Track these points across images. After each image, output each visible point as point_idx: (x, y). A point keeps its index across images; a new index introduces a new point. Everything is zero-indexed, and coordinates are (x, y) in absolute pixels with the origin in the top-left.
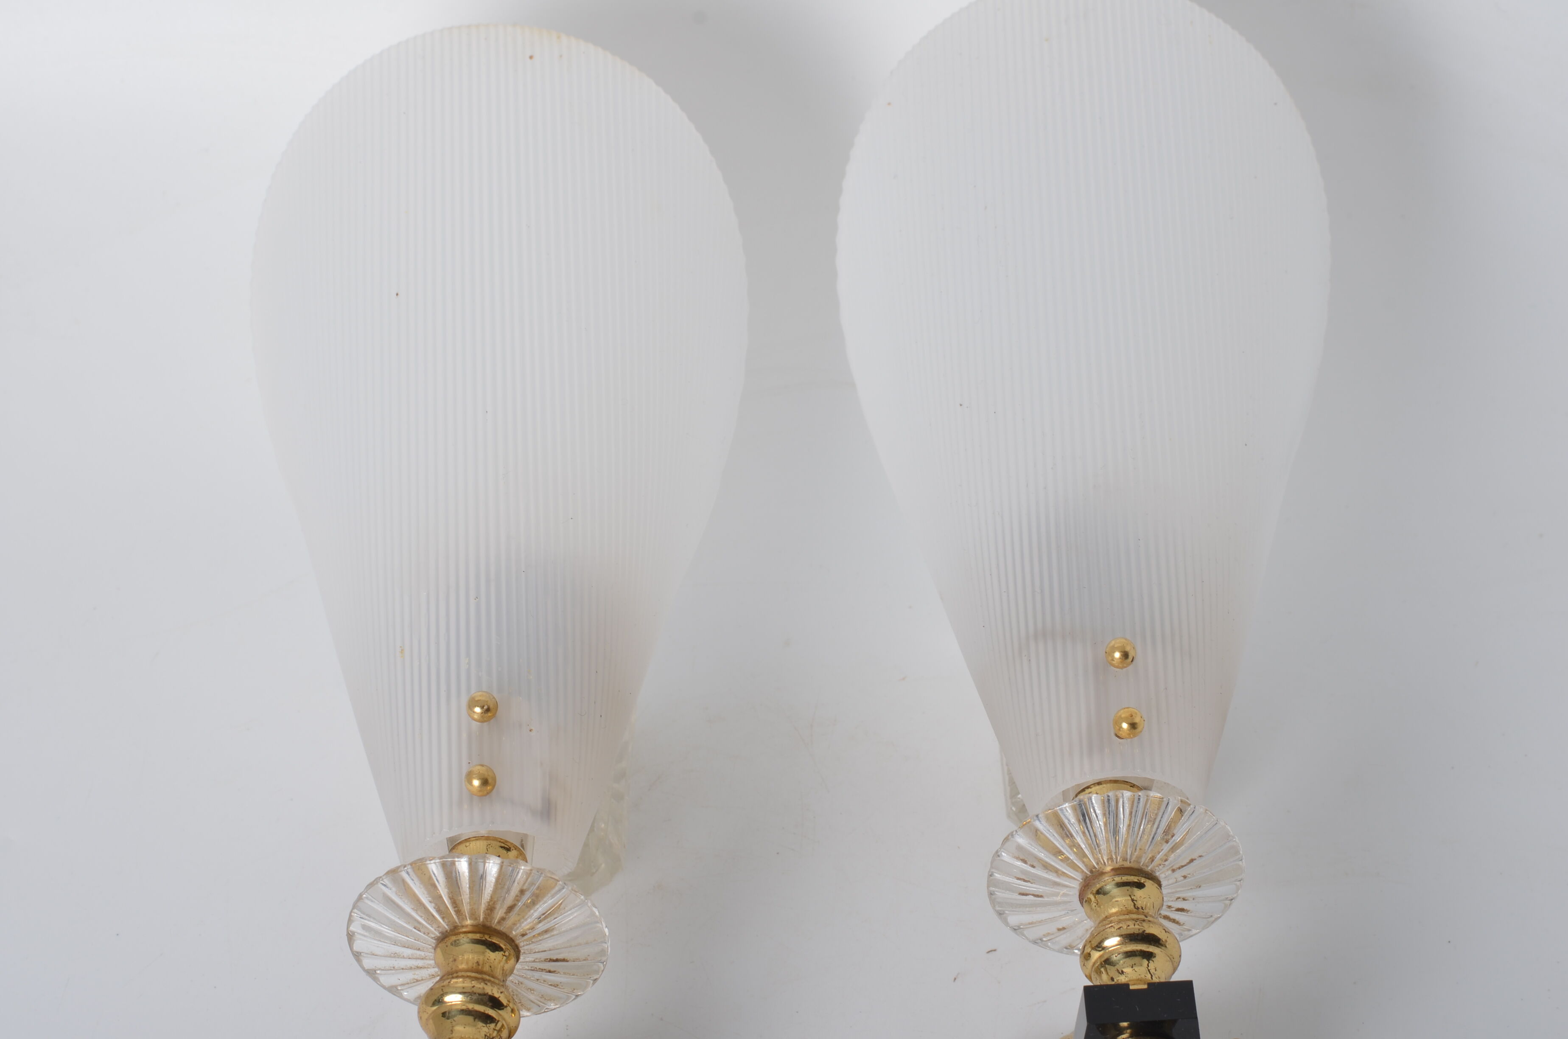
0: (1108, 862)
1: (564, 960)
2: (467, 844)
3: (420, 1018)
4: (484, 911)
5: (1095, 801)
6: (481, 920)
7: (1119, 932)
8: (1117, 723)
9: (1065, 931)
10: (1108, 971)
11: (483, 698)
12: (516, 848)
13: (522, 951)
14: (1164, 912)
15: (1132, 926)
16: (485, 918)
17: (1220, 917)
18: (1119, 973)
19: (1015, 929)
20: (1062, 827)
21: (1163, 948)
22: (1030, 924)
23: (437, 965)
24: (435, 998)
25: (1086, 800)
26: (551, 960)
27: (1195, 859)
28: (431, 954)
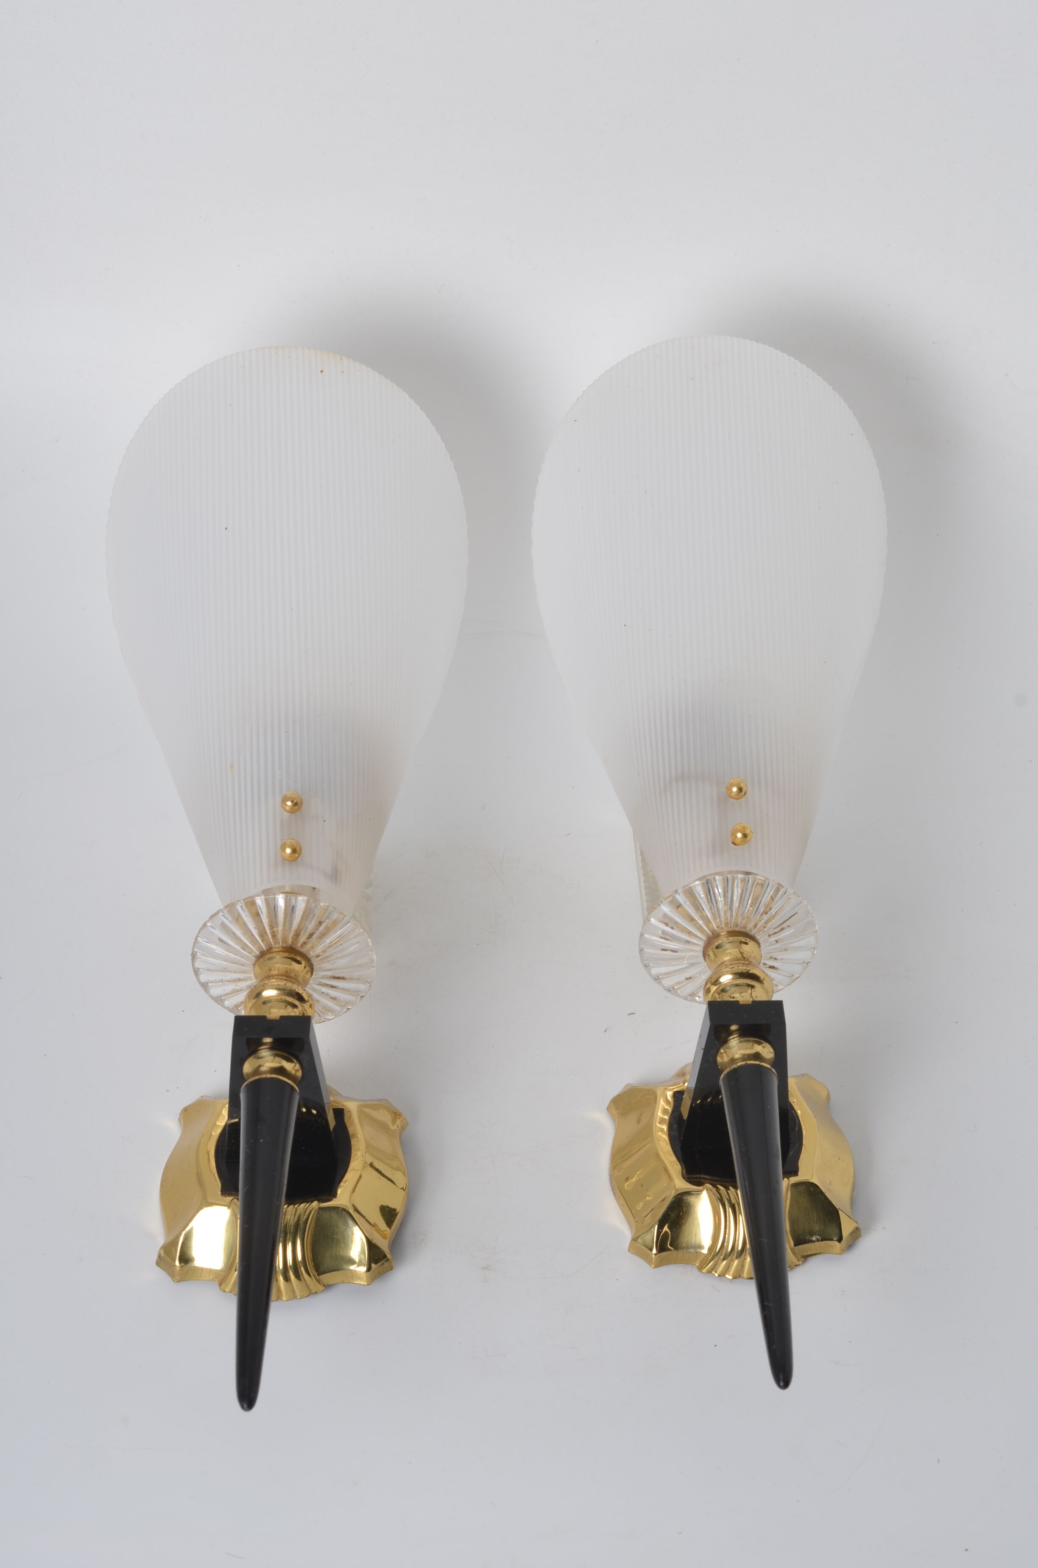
0: (724, 925)
1: (343, 978)
4: (292, 937)
5: (718, 880)
6: (290, 943)
7: (731, 972)
8: (734, 834)
9: (691, 980)
10: (724, 994)
11: (293, 796)
13: (315, 969)
14: (762, 960)
15: (739, 970)
16: (292, 942)
17: (798, 977)
18: (731, 996)
19: (656, 979)
20: (694, 900)
21: (762, 982)
22: (666, 975)
23: (256, 977)
24: (257, 992)
25: (712, 880)
26: (334, 978)
28: (250, 968)
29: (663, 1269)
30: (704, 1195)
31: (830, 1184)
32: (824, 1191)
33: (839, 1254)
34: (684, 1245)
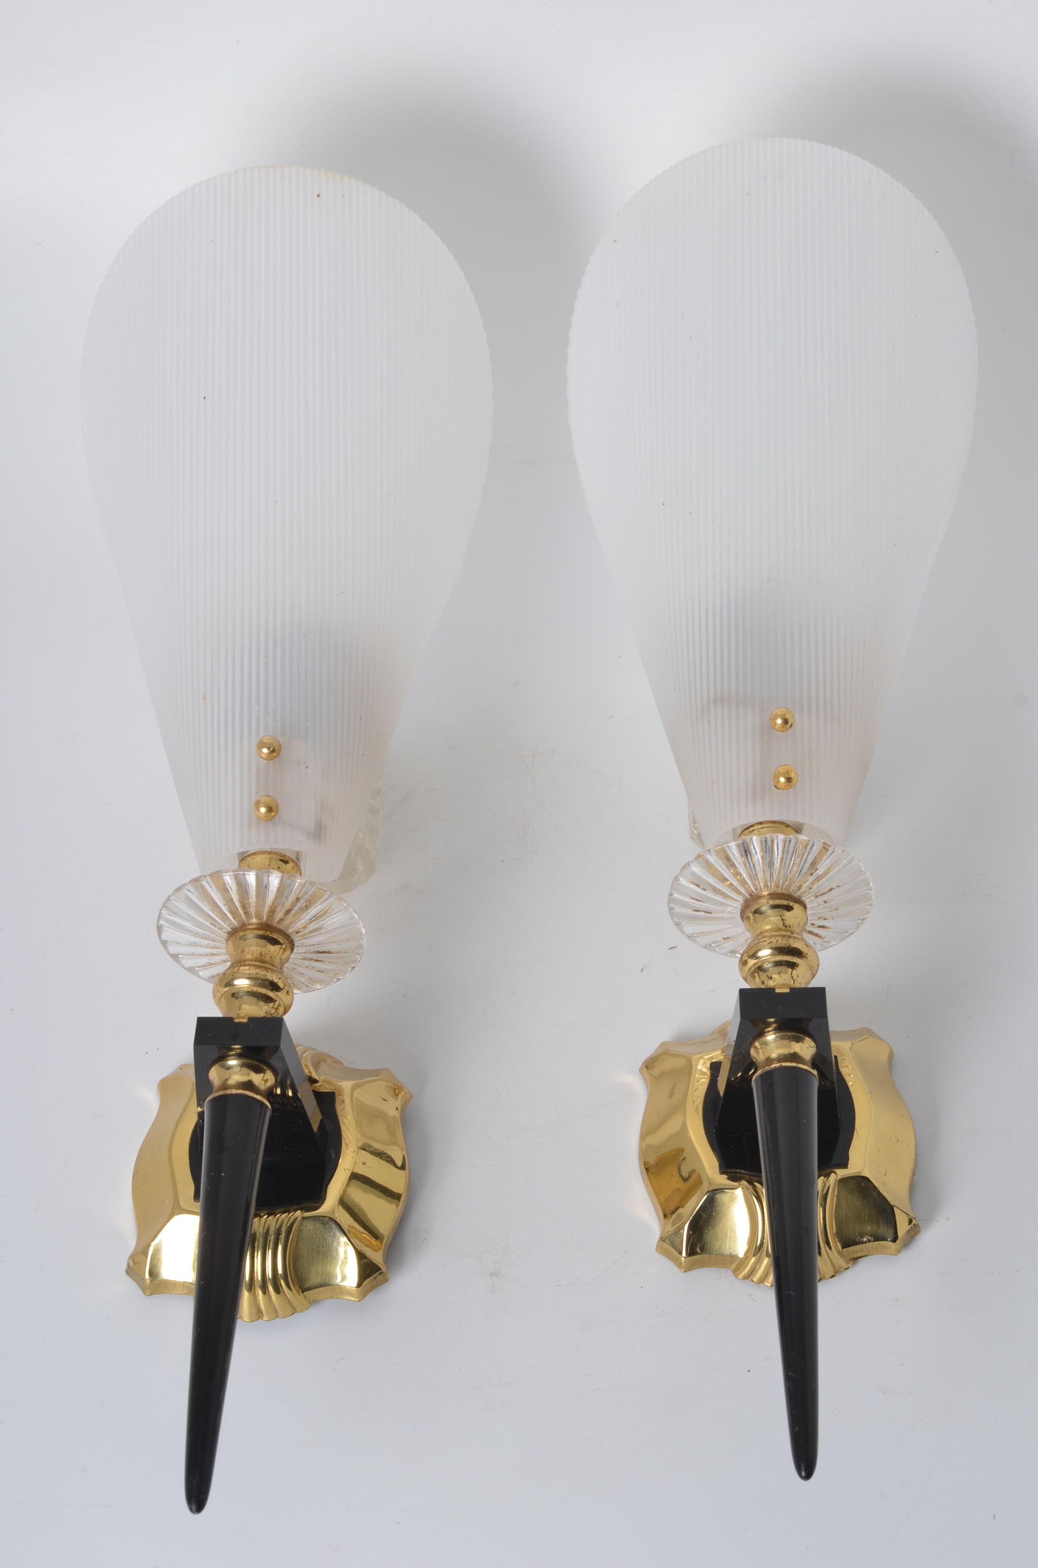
0: (764, 888)
1: (329, 952)
2: (254, 857)
3: (215, 996)
4: (267, 913)
5: (755, 842)
6: (265, 920)
7: (770, 945)
8: (776, 777)
9: (729, 940)
10: (761, 976)
11: (270, 741)
12: (293, 861)
13: (296, 945)
14: (808, 928)
15: (780, 941)
16: (267, 919)
17: (853, 933)
18: (769, 978)
19: (690, 937)
20: (729, 862)
21: (805, 959)
22: (701, 933)
23: (228, 953)
24: (226, 981)
25: (748, 840)
26: (319, 952)
27: (834, 889)
28: (223, 945)
29: (694, 1273)
30: (739, 1192)
31: (885, 1175)
32: (877, 1185)
33: (894, 1255)
34: (717, 1248)
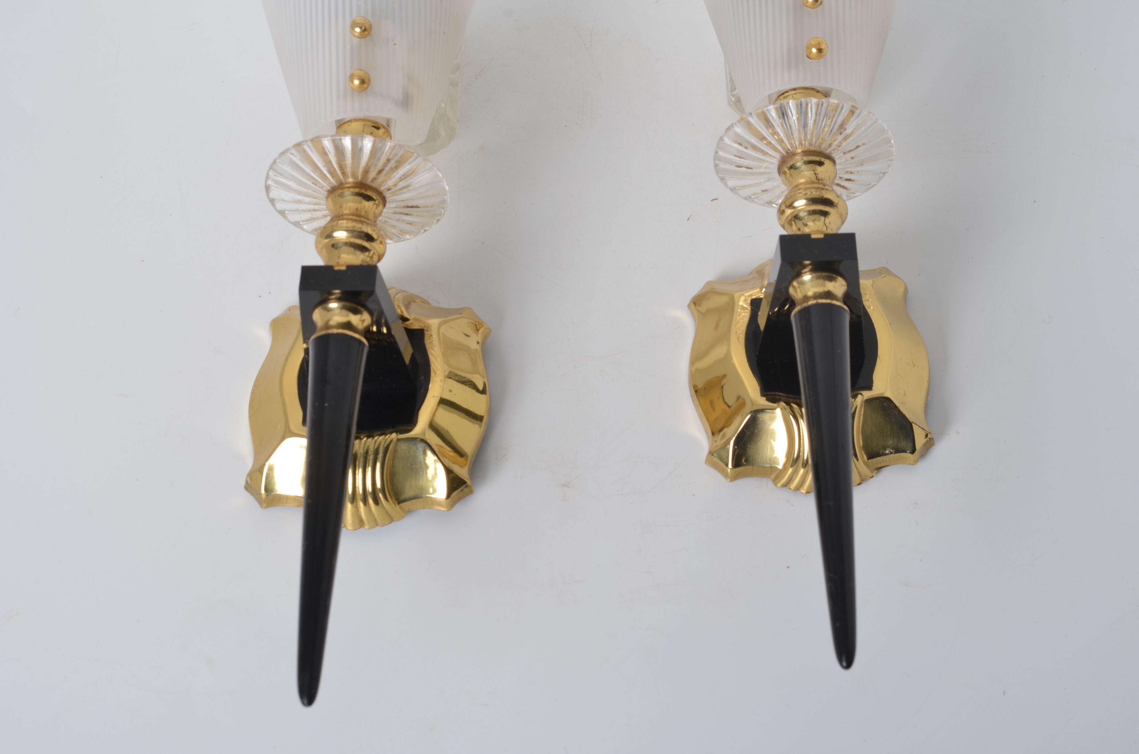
0: (799, 146)
1: (417, 207)
2: (350, 124)
3: (317, 247)
4: (362, 173)
5: (792, 104)
6: (360, 179)
7: (805, 196)
8: (809, 48)
9: (767, 192)
10: (797, 224)
11: (362, 22)
12: (384, 127)
13: (388, 200)
14: (837, 181)
15: (814, 193)
16: (363, 178)
17: (876, 185)
18: (804, 225)
19: (732, 190)
20: (767, 122)
21: (836, 208)
22: (742, 186)
23: (328, 209)
24: (327, 233)
25: (785, 104)
26: (408, 207)
27: (860, 146)
28: (324, 202)
29: (740, 482)
30: (778, 412)
31: (904, 395)
32: (897, 404)
33: (912, 465)
34: (759, 460)
